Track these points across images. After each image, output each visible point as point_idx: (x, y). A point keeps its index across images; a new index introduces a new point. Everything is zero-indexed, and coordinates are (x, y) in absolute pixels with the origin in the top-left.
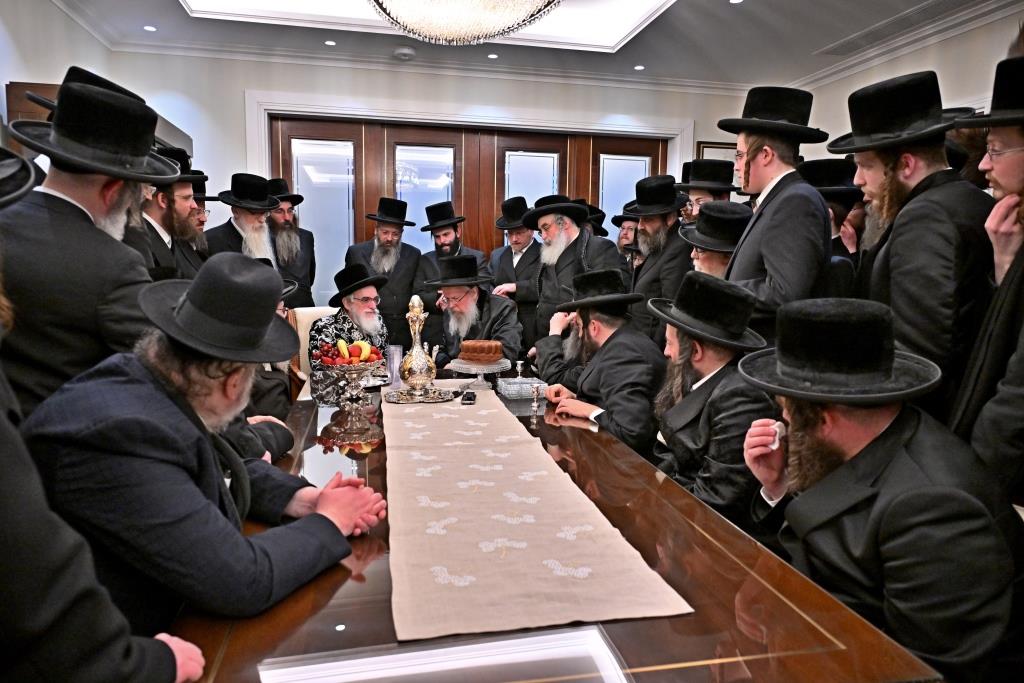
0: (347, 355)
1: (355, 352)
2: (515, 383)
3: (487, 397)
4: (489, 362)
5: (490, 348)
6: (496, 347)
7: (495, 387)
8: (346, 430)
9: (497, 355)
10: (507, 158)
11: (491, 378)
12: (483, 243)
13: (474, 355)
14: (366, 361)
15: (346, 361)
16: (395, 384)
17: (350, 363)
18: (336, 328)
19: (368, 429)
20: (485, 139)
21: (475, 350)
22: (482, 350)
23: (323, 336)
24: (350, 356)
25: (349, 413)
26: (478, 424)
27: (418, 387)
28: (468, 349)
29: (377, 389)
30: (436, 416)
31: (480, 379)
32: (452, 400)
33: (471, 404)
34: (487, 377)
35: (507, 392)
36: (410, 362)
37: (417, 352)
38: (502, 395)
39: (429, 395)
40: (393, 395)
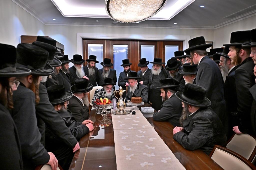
0: (102, 102)
1: (105, 101)
2: (146, 109)
3: (138, 112)
4: (138, 103)
5: (139, 99)
6: (140, 99)
7: (140, 109)
8: (102, 121)
10: (141, 47)
11: (139, 107)
12: (135, 69)
13: (134, 101)
14: (107, 104)
15: (102, 104)
16: (115, 108)
17: (103, 104)
19: (108, 121)
20: (136, 42)
21: (135, 100)
22: (137, 100)
24: (103, 102)
25: (103, 117)
26: (137, 121)
27: (121, 110)
28: (133, 100)
29: (110, 110)
30: (126, 119)
31: (136, 107)
32: (129, 114)
33: (134, 115)
34: (138, 107)
35: (144, 111)
36: (119, 104)
37: (121, 101)
38: (142, 111)
39: (124, 112)
40: (114, 112)
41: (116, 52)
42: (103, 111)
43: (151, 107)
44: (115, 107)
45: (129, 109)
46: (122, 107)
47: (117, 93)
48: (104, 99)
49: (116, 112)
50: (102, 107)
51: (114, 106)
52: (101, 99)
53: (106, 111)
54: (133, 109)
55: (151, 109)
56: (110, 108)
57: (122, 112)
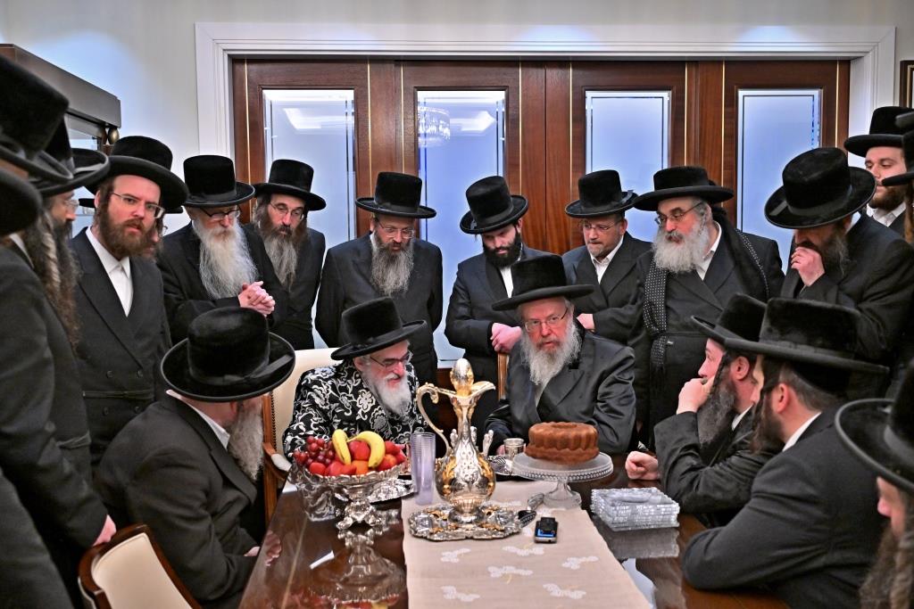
0: (347, 456)
1: (360, 453)
3: (574, 523)
4: (575, 463)
5: (578, 439)
6: (589, 437)
7: (586, 504)
9: (590, 450)
11: (583, 490)
12: (553, 241)
13: (546, 451)
14: (378, 468)
15: (347, 470)
16: (423, 495)
17: (353, 472)
19: (384, 576)
21: (553, 442)
22: (565, 443)
24: (353, 458)
25: (351, 550)
26: (567, 593)
27: (467, 509)
28: (541, 441)
29: (395, 503)
30: (495, 572)
31: (562, 487)
32: (518, 533)
33: (550, 542)
34: (574, 486)
35: (609, 516)
36: (453, 469)
37: (464, 453)
38: (600, 519)
39: (484, 522)
40: (422, 521)
41: (432, 135)
42: (353, 514)
43: (655, 490)
44: (429, 489)
45: (516, 497)
46: (470, 488)
47: (436, 401)
48: (359, 441)
49: (432, 524)
51: (419, 480)
52: (339, 436)
53: (367, 516)
54: (542, 502)
55: (658, 506)
56: (394, 490)
57: (471, 523)
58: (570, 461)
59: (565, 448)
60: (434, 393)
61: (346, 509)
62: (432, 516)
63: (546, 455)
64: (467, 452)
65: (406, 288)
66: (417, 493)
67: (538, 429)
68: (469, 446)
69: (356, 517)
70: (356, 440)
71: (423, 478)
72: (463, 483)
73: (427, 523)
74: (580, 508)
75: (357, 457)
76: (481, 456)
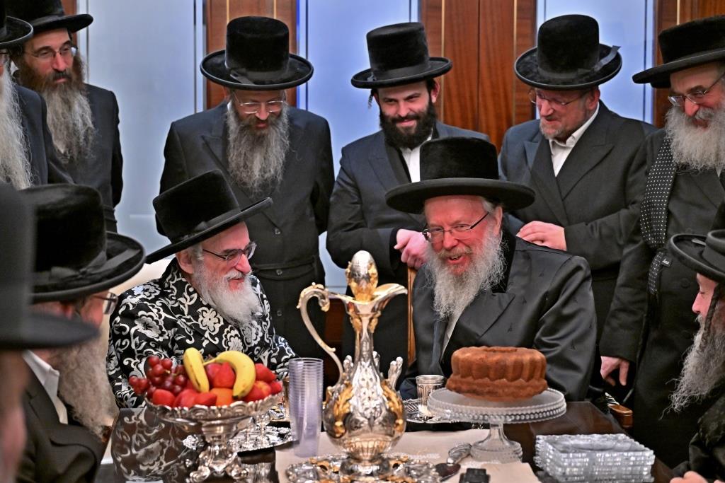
0: (203, 383)
1: (222, 377)
2: (578, 449)
4: (516, 399)
5: (519, 366)
6: (533, 363)
7: (529, 455)
9: (534, 382)
14: (246, 399)
15: (203, 399)
16: (306, 444)
17: (212, 402)
18: (164, 306)
21: (483, 370)
22: (501, 371)
23: (139, 327)
24: (212, 386)
27: (367, 456)
28: (469, 370)
29: (266, 455)
31: (496, 433)
34: (511, 432)
35: (560, 466)
36: (347, 400)
37: (363, 380)
38: (547, 474)
39: (390, 474)
40: (305, 473)
42: (209, 462)
43: (622, 436)
44: (313, 436)
45: (433, 449)
46: (371, 425)
47: (326, 308)
48: (220, 364)
50: (196, 431)
51: (300, 427)
52: (193, 357)
53: (228, 465)
54: (469, 455)
55: (626, 454)
56: (265, 440)
57: (372, 474)
58: (508, 395)
59: (502, 378)
60: (323, 297)
61: (201, 456)
62: (318, 468)
63: (475, 387)
64: (367, 380)
65: (280, 178)
66: (298, 442)
67: (464, 353)
68: (370, 370)
69: (215, 467)
70: (215, 362)
71: (305, 423)
72: (361, 419)
73: (311, 476)
74: (519, 461)
75: (217, 383)
76: (386, 384)
